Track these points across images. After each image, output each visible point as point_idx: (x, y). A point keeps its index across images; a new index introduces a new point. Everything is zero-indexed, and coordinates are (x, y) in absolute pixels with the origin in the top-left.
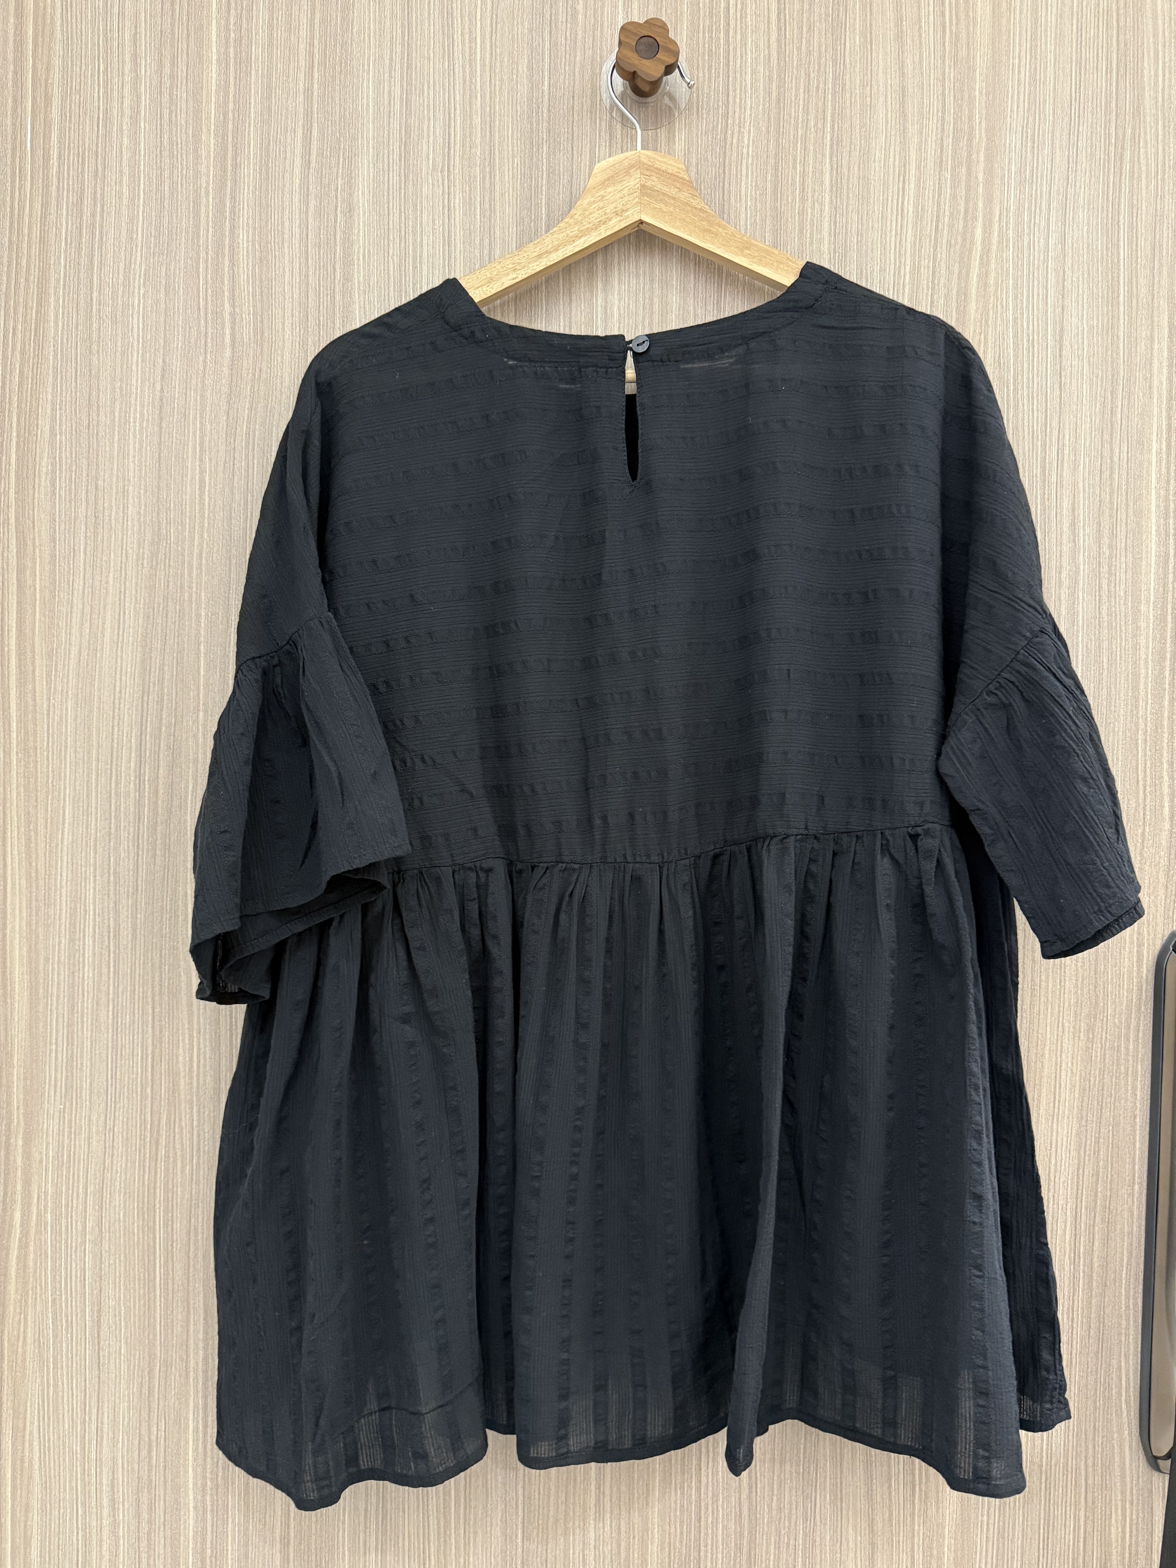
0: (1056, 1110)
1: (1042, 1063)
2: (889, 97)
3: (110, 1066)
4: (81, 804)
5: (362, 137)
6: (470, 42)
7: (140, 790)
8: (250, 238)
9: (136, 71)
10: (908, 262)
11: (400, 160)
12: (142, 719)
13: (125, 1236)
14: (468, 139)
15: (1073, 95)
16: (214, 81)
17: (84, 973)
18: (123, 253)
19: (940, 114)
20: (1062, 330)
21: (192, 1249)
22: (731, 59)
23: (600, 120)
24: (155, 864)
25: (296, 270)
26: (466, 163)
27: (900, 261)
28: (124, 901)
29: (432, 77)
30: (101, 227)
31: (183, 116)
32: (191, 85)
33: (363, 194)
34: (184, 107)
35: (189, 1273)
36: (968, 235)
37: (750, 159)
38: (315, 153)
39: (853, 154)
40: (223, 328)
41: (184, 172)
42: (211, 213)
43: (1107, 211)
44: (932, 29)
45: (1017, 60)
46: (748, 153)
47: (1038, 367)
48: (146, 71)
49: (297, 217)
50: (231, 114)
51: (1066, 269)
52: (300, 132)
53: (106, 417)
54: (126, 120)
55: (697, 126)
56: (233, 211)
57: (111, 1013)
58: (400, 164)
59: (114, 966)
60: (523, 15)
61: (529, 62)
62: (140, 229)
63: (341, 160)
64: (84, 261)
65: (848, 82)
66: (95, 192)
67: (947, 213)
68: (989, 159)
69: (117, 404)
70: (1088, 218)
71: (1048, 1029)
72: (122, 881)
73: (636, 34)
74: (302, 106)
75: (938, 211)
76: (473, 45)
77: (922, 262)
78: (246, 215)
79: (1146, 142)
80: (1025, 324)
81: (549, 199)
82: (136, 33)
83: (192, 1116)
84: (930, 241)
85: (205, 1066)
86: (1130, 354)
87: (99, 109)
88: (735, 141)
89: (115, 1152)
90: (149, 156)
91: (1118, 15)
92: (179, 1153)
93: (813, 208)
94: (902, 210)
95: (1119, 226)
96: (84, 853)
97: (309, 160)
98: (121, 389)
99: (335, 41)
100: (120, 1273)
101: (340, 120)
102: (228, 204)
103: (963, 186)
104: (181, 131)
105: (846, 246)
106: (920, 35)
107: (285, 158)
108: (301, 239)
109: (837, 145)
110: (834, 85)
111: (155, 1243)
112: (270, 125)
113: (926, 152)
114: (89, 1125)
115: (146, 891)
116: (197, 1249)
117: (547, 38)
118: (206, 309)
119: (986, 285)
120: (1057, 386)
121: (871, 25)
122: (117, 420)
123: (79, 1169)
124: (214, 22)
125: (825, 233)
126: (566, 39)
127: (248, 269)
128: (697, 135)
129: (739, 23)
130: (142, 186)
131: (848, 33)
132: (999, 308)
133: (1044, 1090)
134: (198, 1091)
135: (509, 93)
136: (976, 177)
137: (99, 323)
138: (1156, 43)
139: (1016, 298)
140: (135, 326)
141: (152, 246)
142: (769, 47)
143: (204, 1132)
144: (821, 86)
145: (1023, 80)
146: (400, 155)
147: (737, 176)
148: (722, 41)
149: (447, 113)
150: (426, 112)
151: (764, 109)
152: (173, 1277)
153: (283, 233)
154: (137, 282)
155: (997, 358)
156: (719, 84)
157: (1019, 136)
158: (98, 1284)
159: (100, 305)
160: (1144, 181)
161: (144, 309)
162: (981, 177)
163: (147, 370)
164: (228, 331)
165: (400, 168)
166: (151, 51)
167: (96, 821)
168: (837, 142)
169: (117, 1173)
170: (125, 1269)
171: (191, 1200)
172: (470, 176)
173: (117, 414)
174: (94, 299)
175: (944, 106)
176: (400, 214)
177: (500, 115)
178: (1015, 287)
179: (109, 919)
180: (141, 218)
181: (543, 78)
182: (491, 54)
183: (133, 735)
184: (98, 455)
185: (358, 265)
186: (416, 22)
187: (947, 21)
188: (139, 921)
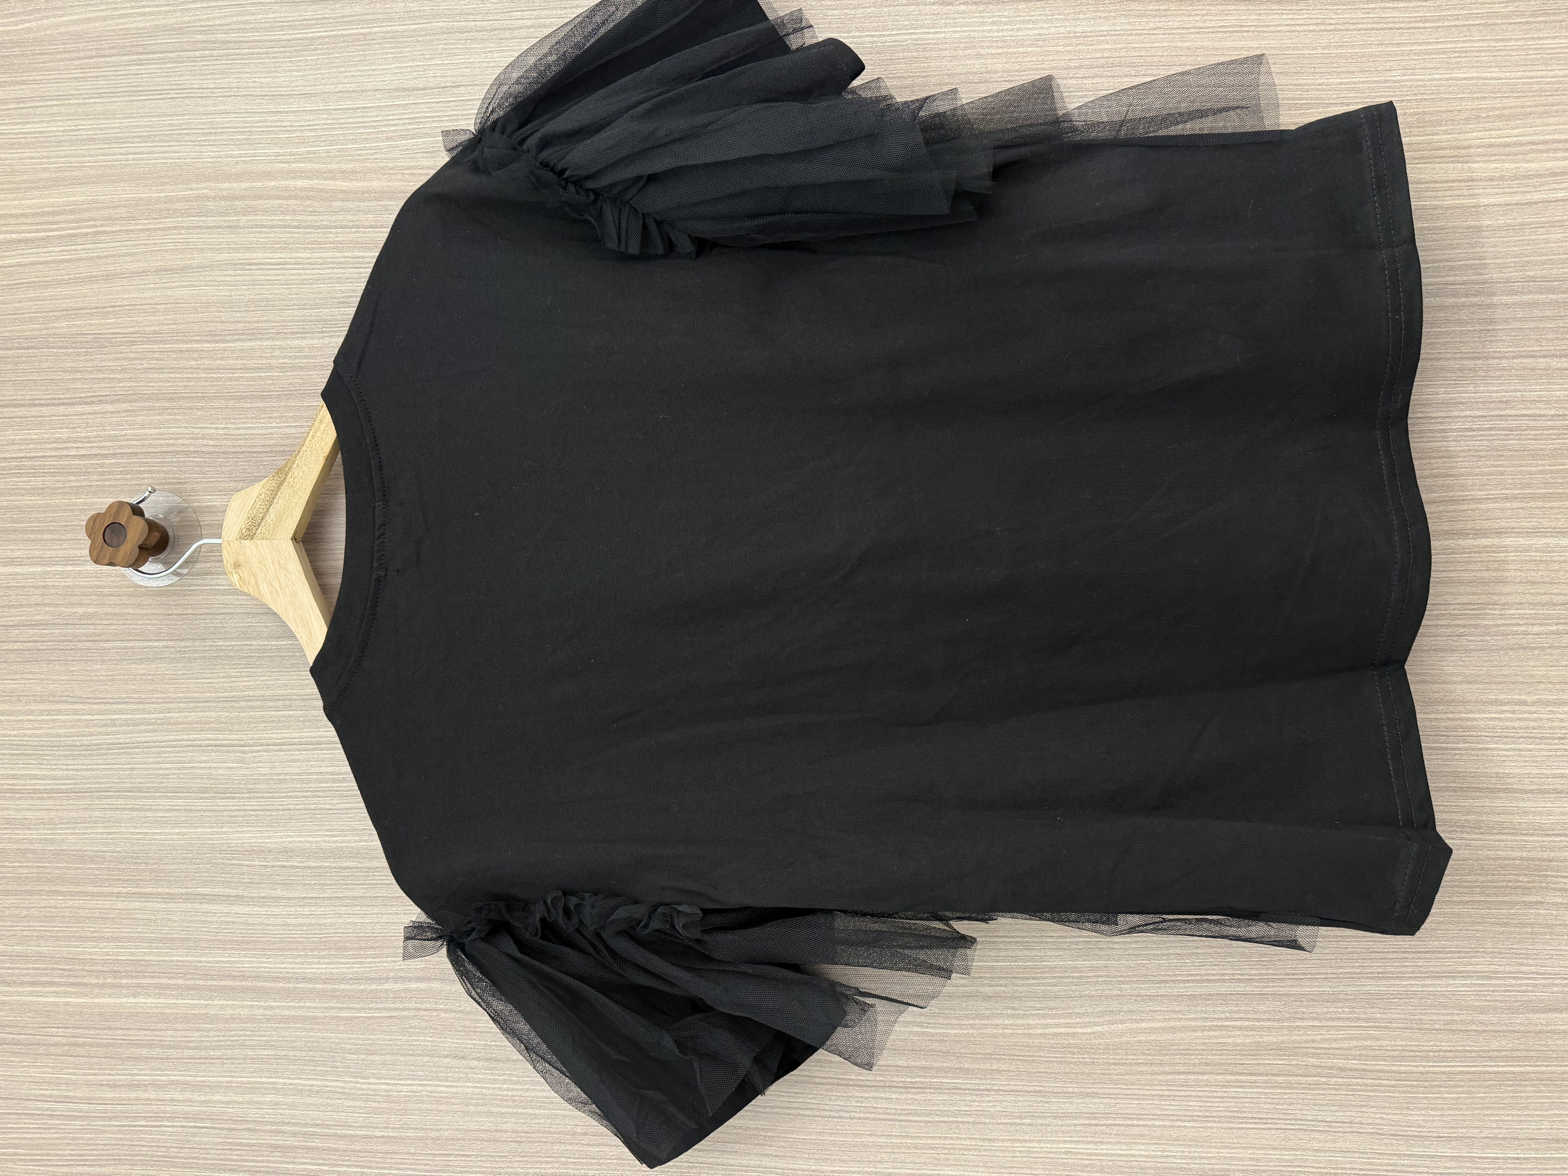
0: (1252, 29)
1: (1197, 48)
2: (166, 285)
3: (1252, 1126)
4: (942, 1156)
5: (211, 839)
6: (115, 726)
7: (922, 1088)
8: (316, 960)
9: (145, 1085)
10: (331, 254)
11: (234, 798)
12: (841, 1085)
13: (1461, 1109)
14: (213, 725)
15: (163, 96)
16: (155, 1001)
17: (1140, 1156)
18: (334, 1102)
19: (183, 232)
20: (397, 90)
21: (1474, 1027)
22: (130, 451)
23: (192, 585)
24: (1009, 1071)
25: (349, 910)
26: (236, 727)
27: (331, 263)
28: (1054, 1107)
29: (150, 766)
30: (306, 1125)
31: (190, 1034)
32: (160, 1026)
33: (269, 838)
34: (181, 1033)
35: (1503, 1031)
36: (303, 194)
37: (230, 426)
38: (227, 890)
39: (223, 319)
40: (410, 991)
41: (249, 1033)
42: (290, 1004)
43: (278, 52)
44: (100, 245)
45: (130, 156)
46: (224, 428)
47: (436, 112)
48: (146, 1075)
49: (293, 909)
50: (189, 982)
51: (337, 90)
52: (206, 907)
53: (508, 1122)
54: (196, 1097)
55: (196, 483)
56: (288, 980)
57: (1187, 1124)
58: (238, 798)
59: (1130, 1119)
60: (87, 671)
61: (134, 663)
62: (308, 1082)
63: (234, 862)
64: (341, 1144)
65: (153, 328)
66: (271, 1131)
67: (282, 217)
68: (228, 177)
69: (493, 1110)
70: (285, 71)
71: (1157, 45)
72: (1029, 1109)
73: (102, 547)
74: (180, 905)
75: (280, 227)
76: (118, 722)
77: (331, 240)
78: (293, 966)
79: (209, 19)
80: (392, 128)
81: (272, 637)
82: (107, 1085)
83: (1308, 1027)
84: (310, 233)
85: (1246, 1012)
86: (421, 17)
87: (184, 1127)
88: (211, 443)
89: (1357, 1120)
90: (231, 1071)
91: (85, 58)
92: (1355, 1043)
93: (277, 357)
94: (279, 264)
95: (293, 40)
96: (999, 1154)
97: (236, 896)
98: (476, 1105)
99: (114, 870)
100: (1509, 1115)
101: (194, 863)
102: (281, 985)
103: (255, 203)
104: (207, 1036)
105: (316, 321)
106: (106, 257)
107: (233, 923)
108: (316, 905)
109: (214, 336)
110: (155, 342)
111: (1468, 1073)
112: (200, 940)
113: (220, 243)
114: (1325, 1151)
115: (1040, 1081)
116: (1472, 1022)
117: (109, 645)
118: (390, 1009)
119: (353, 172)
120: (455, 90)
121: (97, 308)
122: (511, 1110)
123: (1381, 1165)
124: (96, 1000)
125: (304, 343)
126: (112, 624)
127: (348, 963)
128: (206, 483)
129: (95, 444)
130: (263, 1080)
131: (105, 331)
132: (376, 156)
133: (1229, 44)
134: (1278, 1020)
135: (166, 684)
136: (245, 189)
137: (407, 1128)
138: (113, 17)
139: (366, 139)
140: (409, 1088)
141: (325, 1069)
142: (118, 412)
143: (1327, 1013)
144: (156, 356)
145: (148, 149)
146: (229, 798)
147: (246, 439)
148: (112, 461)
149: (185, 749)
150: (185, 772)
151: (179, 414)
152: (1510, 1051)
153: (310, 924)
154: (364, 1086)
155: (428, 155)
156: (155, 462)
157: (204, 149)
158: (1522, 1142)
159: (387, 1128)
160: (247, 18)
161: (391, 1079)
162: (244, 185)
163: (456, 1075)
164: (414, 985)
165: (242, 798)
166: (125, 1069)
167: (960, 1138)
168: (212, 337)
169: (1382, 1118)
170: (1501, 1108)
171: (1412, 1029)
172: (250, 723)
173: (504, 1110)
174: (381, 1134)
175: (176, 228)
176: (290, 797)
177: (188, 692)
178: (356, 141)
179: (1075, 1125)
180: (296, 1081)
181: (150, 647)
182: (126, 703)
183: (860, 1095)
184: (549, 1132)
185: (342, 842)
186: (95, 783)
187: (91, 230)
188: (1076, 1090)
